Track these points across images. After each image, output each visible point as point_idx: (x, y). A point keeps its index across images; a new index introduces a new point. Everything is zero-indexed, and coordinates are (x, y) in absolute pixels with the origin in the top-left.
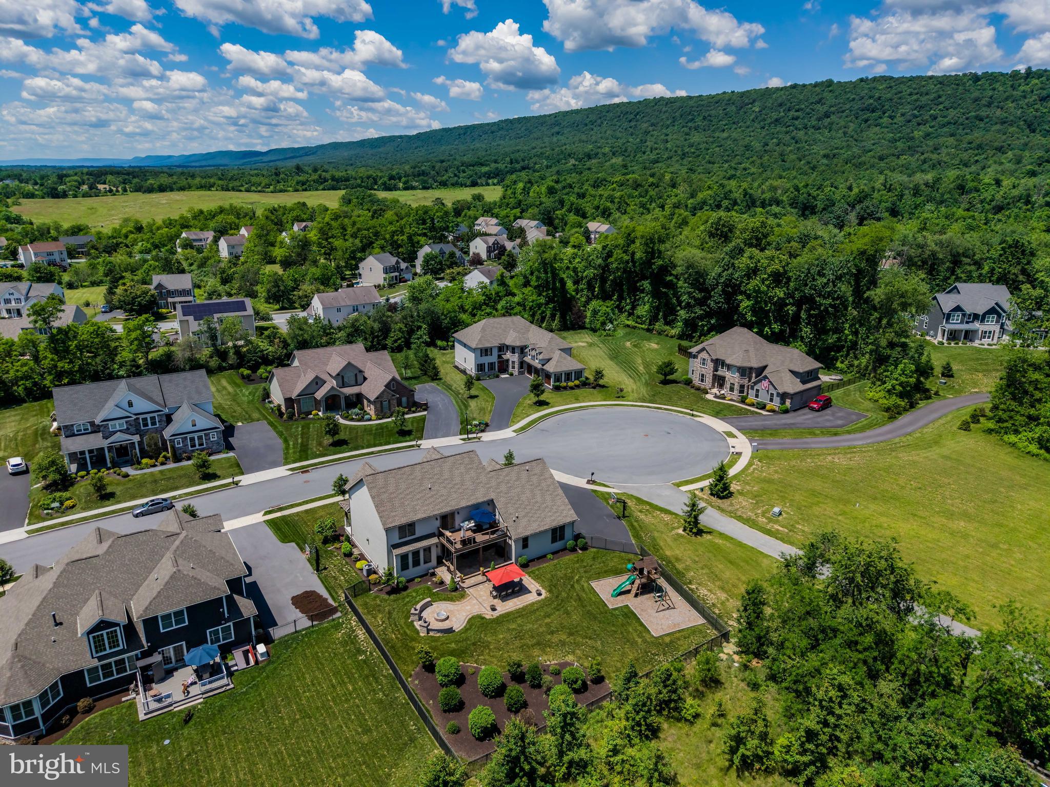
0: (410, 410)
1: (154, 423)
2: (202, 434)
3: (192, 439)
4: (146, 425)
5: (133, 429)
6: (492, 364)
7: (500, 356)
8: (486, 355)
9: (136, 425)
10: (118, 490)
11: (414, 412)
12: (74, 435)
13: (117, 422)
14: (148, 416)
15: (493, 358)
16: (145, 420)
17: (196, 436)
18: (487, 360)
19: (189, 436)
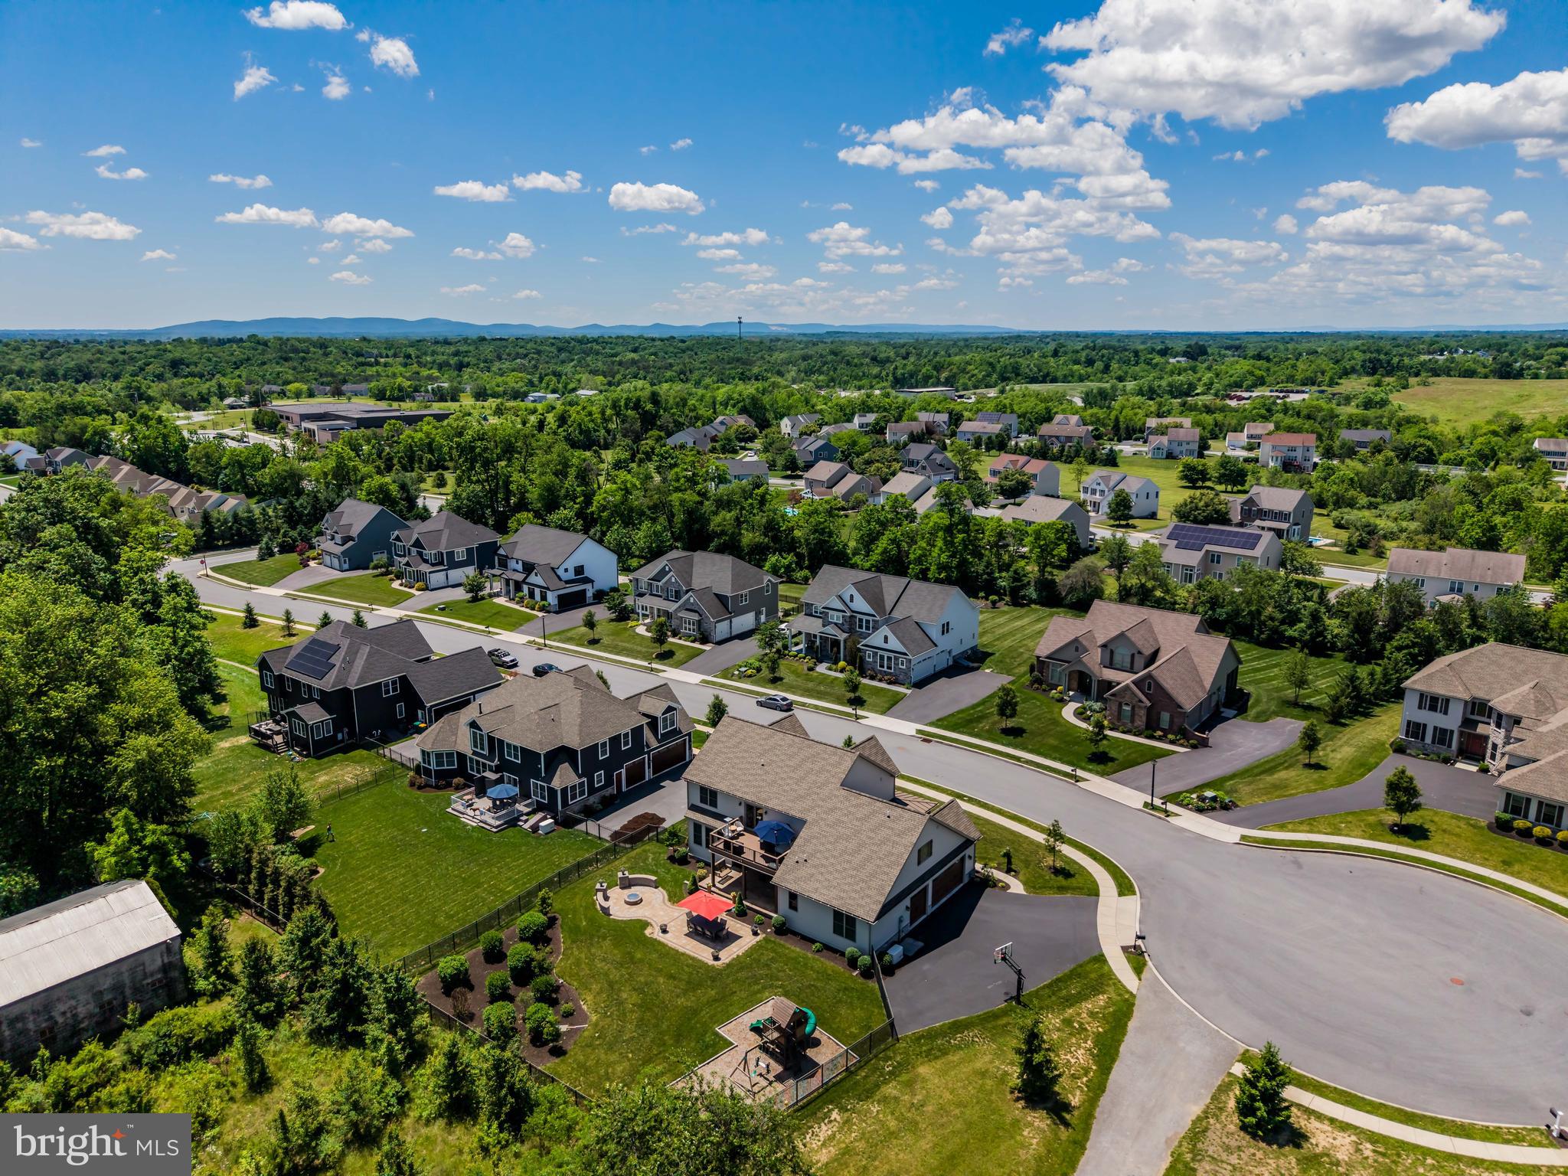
0: (1165, 736)
1: (868, 628)
2: (892, 655)
3: (882, 657)
4: (861, 627)
5: (846, 627)
6: (1444, 731)
7: (1468, 723)
8: (1433, 708)
9: (853, 624)
10: (789, 678)
11: (1172, 742)
12: (811, 615)
13: (836, 614)
14: (865, 618)
15: (1452, 721)
16: (861, 620)
17: (886, 654)
18: (1433, 720)
19: (880, 652)
